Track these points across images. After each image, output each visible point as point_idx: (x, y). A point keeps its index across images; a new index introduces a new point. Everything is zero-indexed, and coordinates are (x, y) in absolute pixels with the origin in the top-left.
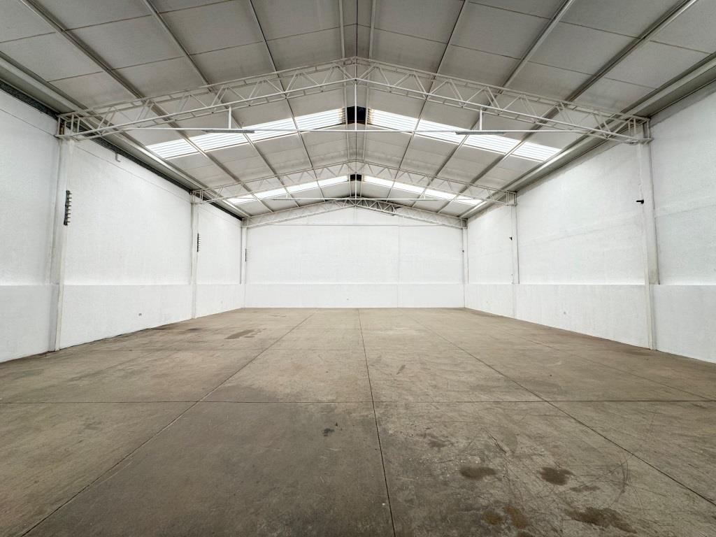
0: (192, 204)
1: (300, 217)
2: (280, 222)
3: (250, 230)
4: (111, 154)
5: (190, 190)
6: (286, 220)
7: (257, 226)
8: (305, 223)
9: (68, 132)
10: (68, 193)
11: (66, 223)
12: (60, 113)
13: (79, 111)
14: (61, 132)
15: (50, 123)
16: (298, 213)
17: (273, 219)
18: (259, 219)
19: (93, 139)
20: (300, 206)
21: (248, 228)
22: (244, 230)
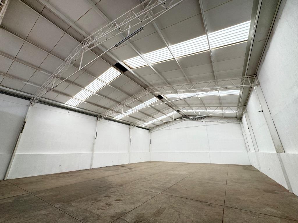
0: (130, 128)
1: (167, 127)
2: (160, 129)
3: (152, 133)
4: (108, 121)
5: (129, 125)
6: (162, 128)
7: (154, 131)
8: (169, 129)
9: (99, 119)
10: (97, 132)
11: (96, 139)
12: (97, 116)
13: (100, 115)
14: (97, 120)
15: (95, 118)
16: (166, 125)
17: (158, 128)
18: (154, 129)
19: (104, 119)
20: (166, 123)
21: (151, 133)
22: (150, 133)
